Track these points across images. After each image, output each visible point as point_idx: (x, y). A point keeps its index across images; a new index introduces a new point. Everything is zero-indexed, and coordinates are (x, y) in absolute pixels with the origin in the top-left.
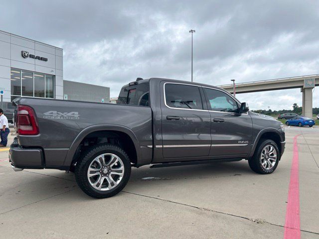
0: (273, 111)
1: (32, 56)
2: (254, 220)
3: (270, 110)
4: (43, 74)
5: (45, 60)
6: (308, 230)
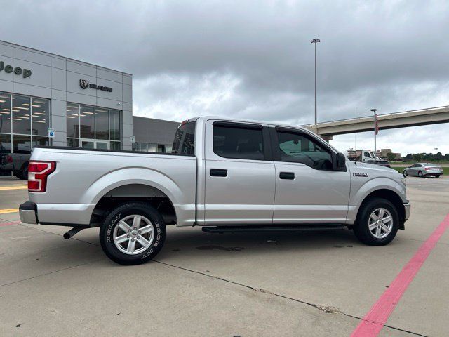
0: (443, 154)
1: (93, 86)
2: (323, 308)
3: (439, 154)
4: (107, 109)
5: (110, 90)
6: (395, 326)
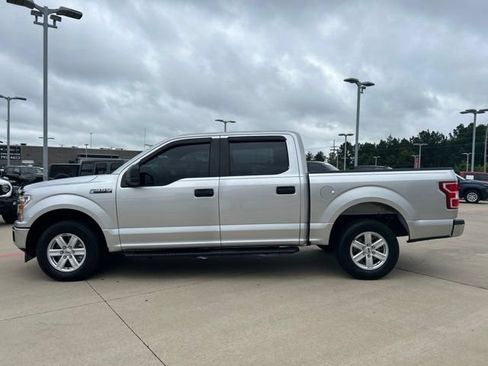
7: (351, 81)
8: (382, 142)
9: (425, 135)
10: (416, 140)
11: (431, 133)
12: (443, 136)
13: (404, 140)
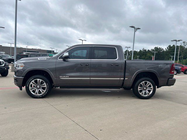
7: (132, 27)
8: (140, 51)
9: (156, 49)
10: (153, 50)
11: (159, 48)
12: (163, 49)
13: (149, 50)
